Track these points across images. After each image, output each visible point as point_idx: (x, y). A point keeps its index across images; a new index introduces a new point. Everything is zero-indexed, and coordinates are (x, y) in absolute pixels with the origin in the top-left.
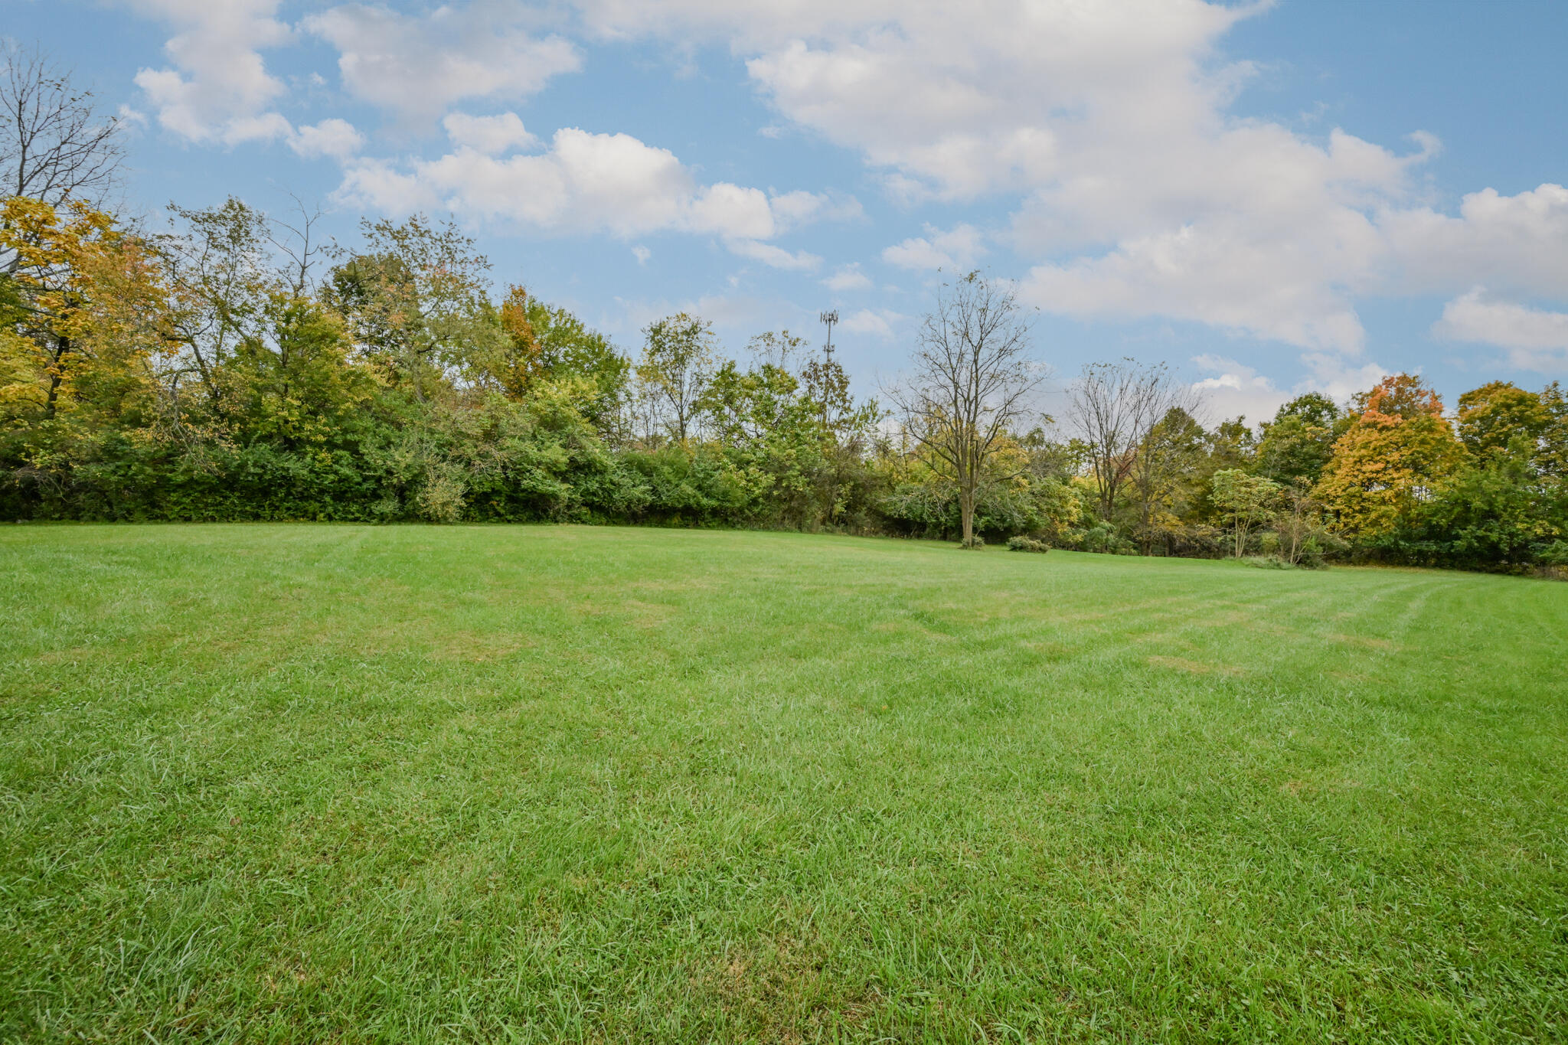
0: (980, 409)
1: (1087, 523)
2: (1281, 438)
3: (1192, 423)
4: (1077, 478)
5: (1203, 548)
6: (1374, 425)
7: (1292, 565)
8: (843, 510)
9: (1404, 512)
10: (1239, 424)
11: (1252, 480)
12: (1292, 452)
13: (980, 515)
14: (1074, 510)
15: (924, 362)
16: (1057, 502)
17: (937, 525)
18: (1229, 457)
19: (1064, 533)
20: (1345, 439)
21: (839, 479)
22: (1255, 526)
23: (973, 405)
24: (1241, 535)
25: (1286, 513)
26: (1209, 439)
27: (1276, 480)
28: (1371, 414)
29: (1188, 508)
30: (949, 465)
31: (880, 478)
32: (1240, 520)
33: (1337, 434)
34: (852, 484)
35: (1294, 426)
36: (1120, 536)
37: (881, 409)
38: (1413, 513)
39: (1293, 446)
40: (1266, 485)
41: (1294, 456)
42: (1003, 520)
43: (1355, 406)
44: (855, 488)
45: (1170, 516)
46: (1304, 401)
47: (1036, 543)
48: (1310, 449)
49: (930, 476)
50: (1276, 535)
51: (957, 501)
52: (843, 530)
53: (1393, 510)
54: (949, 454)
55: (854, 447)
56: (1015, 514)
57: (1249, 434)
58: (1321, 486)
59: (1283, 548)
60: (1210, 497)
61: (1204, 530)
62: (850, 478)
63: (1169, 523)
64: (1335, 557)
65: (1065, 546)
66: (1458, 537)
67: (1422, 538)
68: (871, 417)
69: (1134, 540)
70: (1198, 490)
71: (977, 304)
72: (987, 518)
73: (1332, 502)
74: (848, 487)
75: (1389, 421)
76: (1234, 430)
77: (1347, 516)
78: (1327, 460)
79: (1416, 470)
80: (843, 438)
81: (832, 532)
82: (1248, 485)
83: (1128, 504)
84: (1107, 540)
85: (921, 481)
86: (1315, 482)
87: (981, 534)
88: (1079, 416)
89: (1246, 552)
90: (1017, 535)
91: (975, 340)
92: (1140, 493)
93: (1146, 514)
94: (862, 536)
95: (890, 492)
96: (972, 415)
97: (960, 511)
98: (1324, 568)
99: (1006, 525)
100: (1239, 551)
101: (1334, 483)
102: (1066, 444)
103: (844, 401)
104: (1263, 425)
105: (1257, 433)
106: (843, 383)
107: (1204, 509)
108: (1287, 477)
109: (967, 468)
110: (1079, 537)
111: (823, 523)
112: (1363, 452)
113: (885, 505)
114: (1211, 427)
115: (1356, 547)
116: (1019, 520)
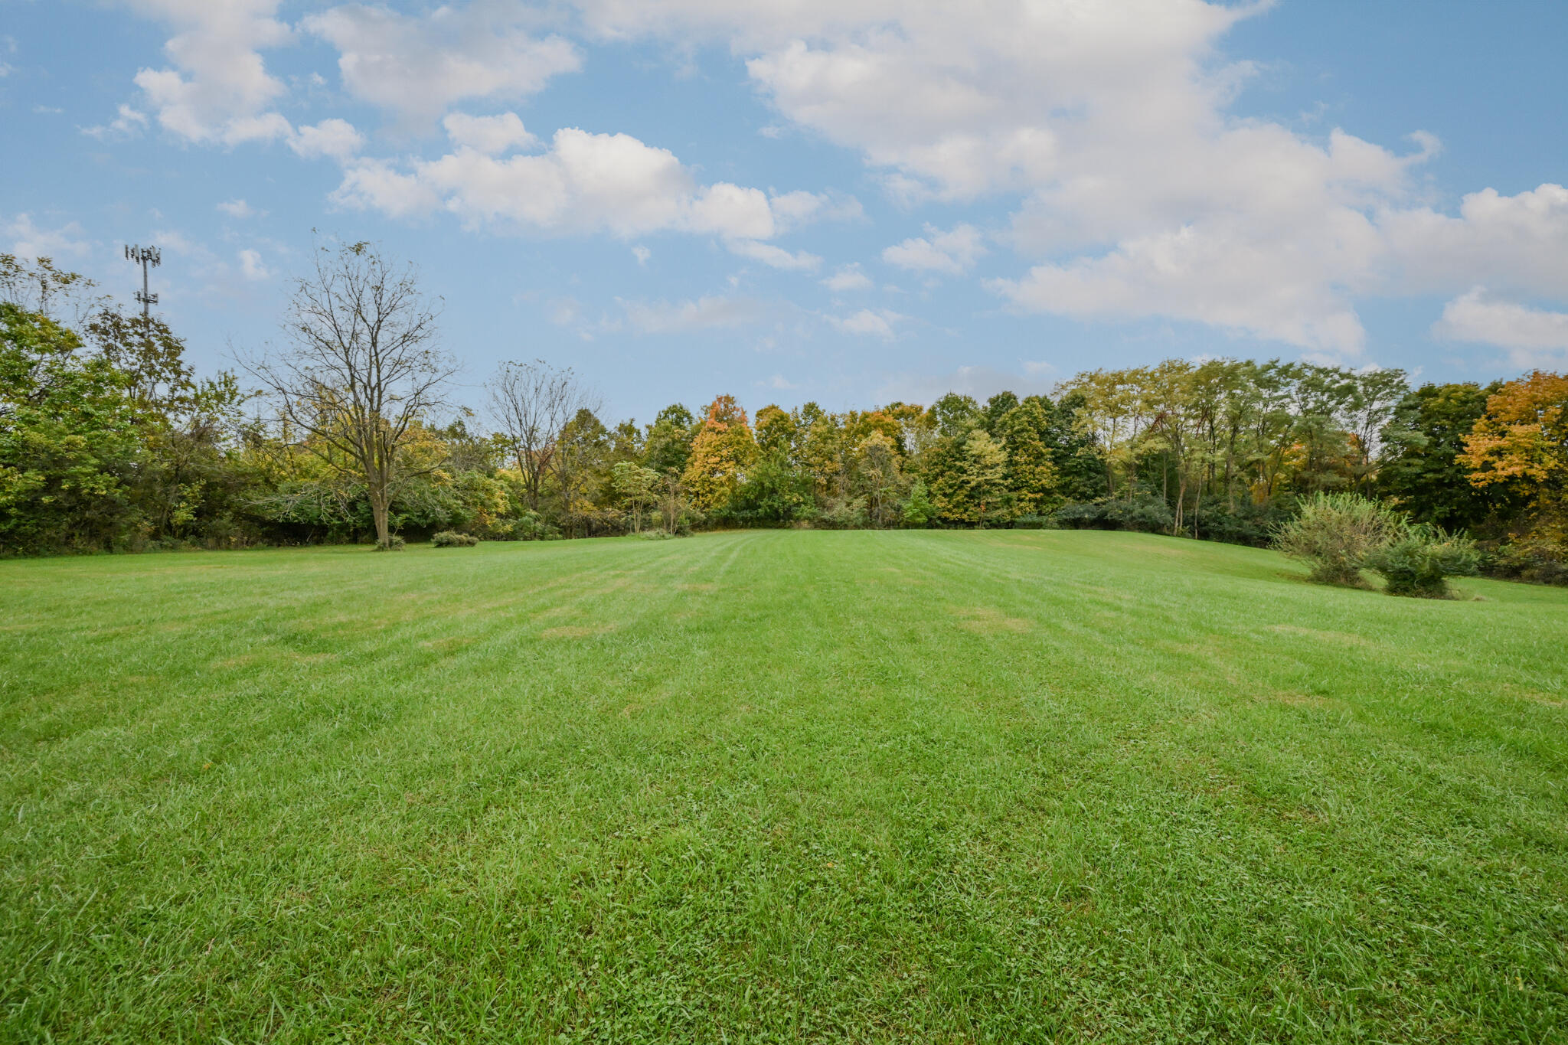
0: (385, 397)
1: (516, 514)
2: (659, 437)
3: (596, 422)
4: (504, 471)
5: (614, 528)
6: (713, 430)
7: (671, 535)
8: (191, 517)
9: (733, 491)
10: (630, 425)
11: (641, 471)
12: (666, 449)
13: (397, 512)
14: (501, 502)
15: (304, 336)
16: (482, 494)
17: (344, 527)
18: (626, 452)
19: (494, 525)
20: (698, 439)
21: (180, 477)
22: (647, 507)
23: (376, 393)
24: (636, 514)
25: (665, 496)
26: (611, 437)
27: (658, 470)
28: (712, 422)
29: (600, 495)
30: (351, 459)
31: (252, 475)
32: (636, 502)
33: (694, 434)
34: (204, 482)
35: (667, 429)
36: (546, 523)
37: (243, 386)
38: (738, 491)
39: (668, 444)
40: (651, 474)
41: (669, 452)
42: (425, 515)
43: (703, 416)
44: (209, 487)
45: (587, 503)
46: (673, 410)
47: (464, 537)
48: (678, 446)
49: (326, 471)
50: (660, 513)
51: (366, 499)
52: (193, 544)
53: (727, 490)
54: (351, 446)
55: (202, 435)
56: (438, 509)
57: (639, 433)
58: (687, 474)
59: (665, 523)
60: (613, 485)
61: (612, 513)
62: (199, 475)
63: (585, 508)
64: (699, 526)
65: (496, 537)
66: (760, 507)
67: (744, 509)
68: (227, 396)
69: (558, 525)
70: (606, 479)
71: (370, 279)
72: (405, 515)
73: (693, 486)
74: (197, 488)
75: (720, 427)
76: (628, 430)
77: (703, 495)
78: (689, 455)
79: (738, 462)
80: (182, 423)
81: (173, 548)
82: (639, 474)
83: (552, 494)
84: (535, 528)
85: (316, 476)
86: (682, 471)
87: (400, 533)
88: (499, 411)
89: (642, 529)
90: (442, 531)
91: (372, 318)
92: (560, 484)
93: (567, 503)
94: (228, 549)
95: (268, 491)
96: (375, 405)
97: (372, 509)
98: (692, 536)
99: (429, 521)
100: (637, 528)
101: (693, 472)
102: (490, 438)
103: (178, 374)
104: (648, 427)
105: (644, 433)
106: (173, 348)
107: (611, 496)
108: (665, 468)
109: (376, 461)
110: (509, 528)
111: (155, 536)
112: (709, 449)
113: (262, 507)
114: (611, 427)
115: (709, 518)
116: (443, 515)
